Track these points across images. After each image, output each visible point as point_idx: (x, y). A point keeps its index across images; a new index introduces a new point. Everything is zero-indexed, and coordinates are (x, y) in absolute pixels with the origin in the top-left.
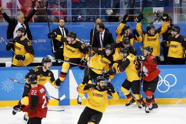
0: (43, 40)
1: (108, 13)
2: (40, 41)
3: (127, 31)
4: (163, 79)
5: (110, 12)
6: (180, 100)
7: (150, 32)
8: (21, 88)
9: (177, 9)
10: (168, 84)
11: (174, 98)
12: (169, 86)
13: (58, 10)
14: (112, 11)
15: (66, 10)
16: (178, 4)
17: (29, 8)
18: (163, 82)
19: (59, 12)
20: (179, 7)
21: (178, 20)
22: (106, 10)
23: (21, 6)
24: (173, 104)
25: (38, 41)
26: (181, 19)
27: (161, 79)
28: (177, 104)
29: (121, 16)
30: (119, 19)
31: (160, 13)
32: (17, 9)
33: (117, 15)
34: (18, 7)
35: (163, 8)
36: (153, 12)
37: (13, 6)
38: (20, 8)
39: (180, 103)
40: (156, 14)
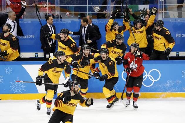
0: (32, 35)
1: (96, 10)
2: (29, 36)
3: (116, 27)
4: (148, 74)
5: (97, 9)
6: (164, 94)
7: (136, 26)
8: (10, 82)
9: (162, 6)
10: (152, 79)
11: (158, 93)
12: (153, 80)
13: (47, 6)
14: (99, 8)
15: (54, 6)
16: (163, 1)
17: (18, 4)
18: (148, 76)
19: (48, 9)
20: (164, 5)
21: (163, 17)
22: (93, 6)
23: (10, 2)
24: (157, 98)
25: (26, 36)
26: (166, 16)
27: (146, 74)
28: (160, 98)
29: (108, 13)
30: (106, 16)
31: (145, 10)
32: (6, 5)
33: (104, 12)
34: (7, 4)
35: (148, 5)
36: (139, 10)
37: (2, 2)
38: (9, 4)
39: (163, 97)
40: (141, 11)
